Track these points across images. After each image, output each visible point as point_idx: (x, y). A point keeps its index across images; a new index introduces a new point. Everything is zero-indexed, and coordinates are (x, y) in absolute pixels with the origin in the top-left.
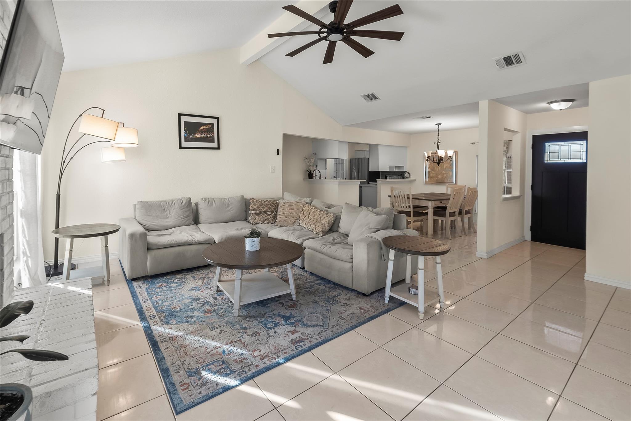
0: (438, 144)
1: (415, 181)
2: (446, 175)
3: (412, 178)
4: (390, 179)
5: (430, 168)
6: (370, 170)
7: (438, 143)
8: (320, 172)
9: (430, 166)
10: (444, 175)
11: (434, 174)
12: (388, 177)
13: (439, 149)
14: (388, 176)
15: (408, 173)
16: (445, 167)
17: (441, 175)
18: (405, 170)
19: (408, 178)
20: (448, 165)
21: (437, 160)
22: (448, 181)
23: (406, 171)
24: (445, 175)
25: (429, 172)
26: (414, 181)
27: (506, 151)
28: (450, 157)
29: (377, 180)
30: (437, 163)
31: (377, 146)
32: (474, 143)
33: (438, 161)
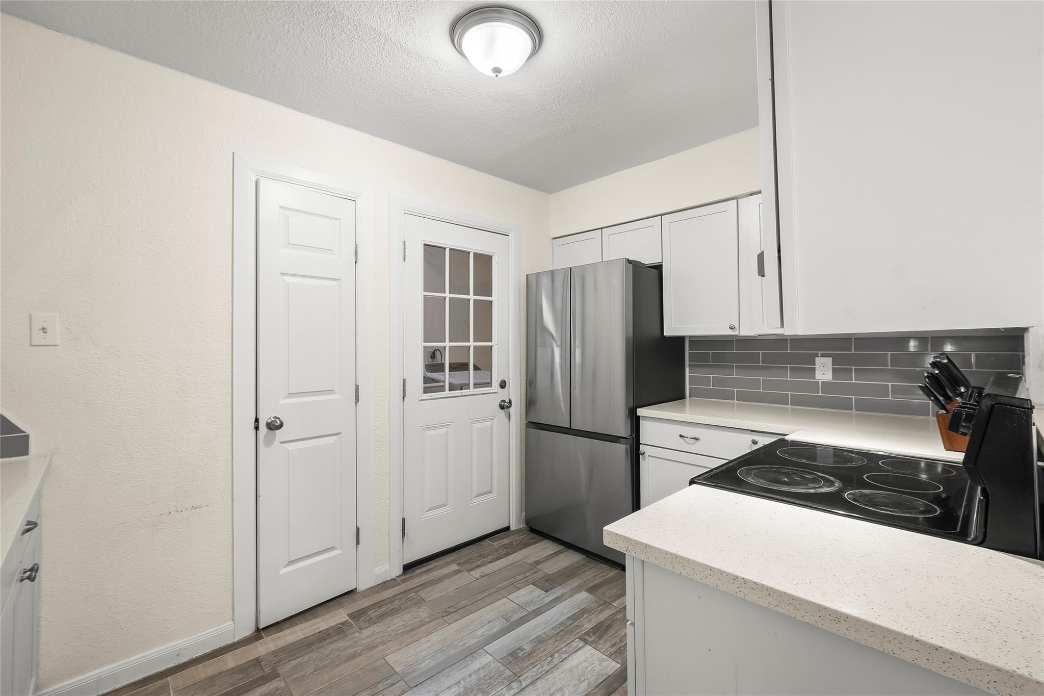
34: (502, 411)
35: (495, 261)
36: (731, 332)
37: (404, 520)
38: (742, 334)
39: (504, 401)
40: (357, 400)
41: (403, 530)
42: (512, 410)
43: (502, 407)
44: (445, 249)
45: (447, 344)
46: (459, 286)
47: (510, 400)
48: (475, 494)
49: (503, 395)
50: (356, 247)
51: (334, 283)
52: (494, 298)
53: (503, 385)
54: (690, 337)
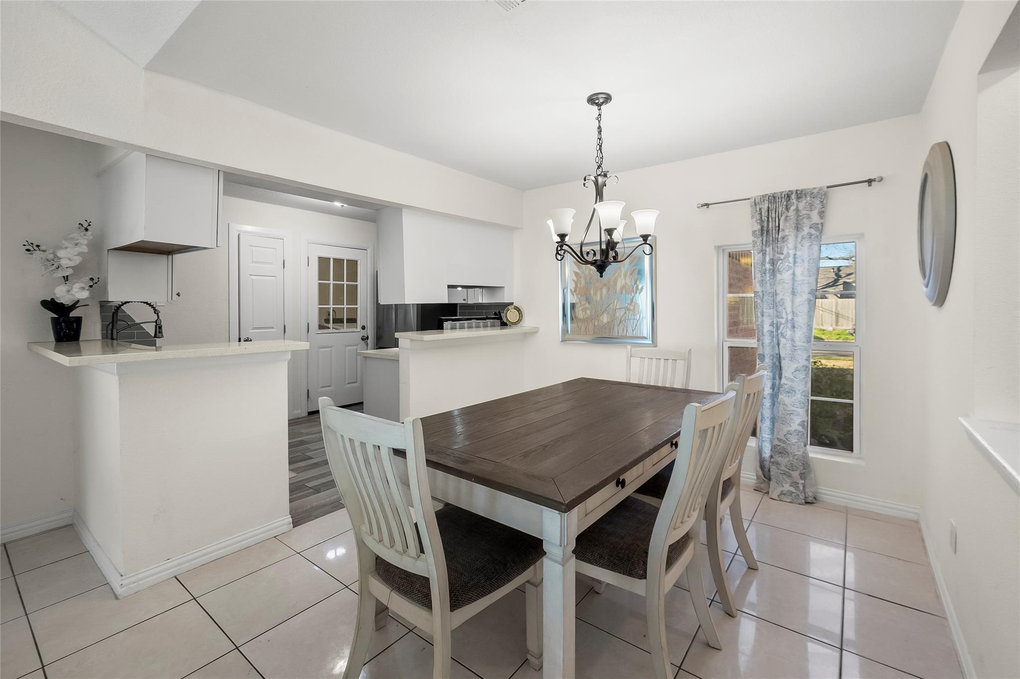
0: (596, 183)
1: (537, 332)
2: (622, 313)
3: (528, 322)
4: (453, 328)
5: (575, 291)
6: (382, 302)
7: (600, 179)
8: (156, 311)
9: (576, 285)
10: (617, 315)
11: (588, 312)
12: (447, 325)
13: (601, 199)
14: (447, 320)
15: (518, 309)
16: (619, 287)
17: (608, 314)
18: (506, 301)
19: (515, 324)
20: (628, 280)
21: (595, 254)
22: (630, 334)
23: (512, 304)
24: (620, 314)
25: (573, 306)
26: (534, 332)
27: (820, 226)
28: (645, 237)
29: (397, 335)
30: (593, 263)
31: (397, 209)
32: (707, 205)
33: (598, 257)
34: (363, 342)
35: (359, 263)
36: (464, 302)
37: (308, 390)
38: (469, 303)
39: (364, 336)
40: (285, 332)
41: (308, 395)
42: (369, 341)
43: (363, 339)
44: (330, 259)
45: (345, 306)
46: (338, 276)
47: (368, 336)
48: (347, 383)
49: (363, 333)
50: (284, 261)
51: (273, 278)
52: (358, 283)
53: (363, 328)
54: (460, 304)
